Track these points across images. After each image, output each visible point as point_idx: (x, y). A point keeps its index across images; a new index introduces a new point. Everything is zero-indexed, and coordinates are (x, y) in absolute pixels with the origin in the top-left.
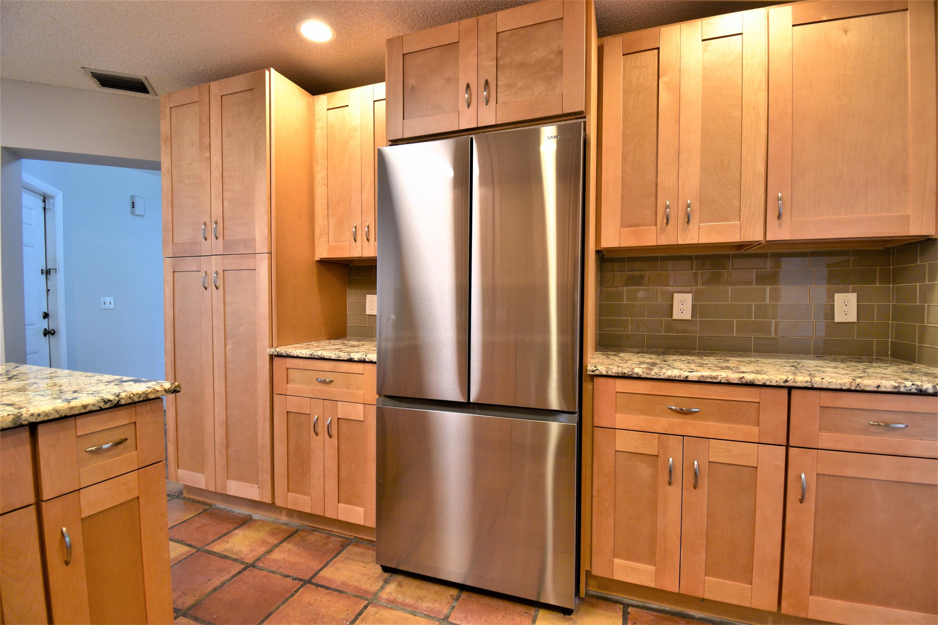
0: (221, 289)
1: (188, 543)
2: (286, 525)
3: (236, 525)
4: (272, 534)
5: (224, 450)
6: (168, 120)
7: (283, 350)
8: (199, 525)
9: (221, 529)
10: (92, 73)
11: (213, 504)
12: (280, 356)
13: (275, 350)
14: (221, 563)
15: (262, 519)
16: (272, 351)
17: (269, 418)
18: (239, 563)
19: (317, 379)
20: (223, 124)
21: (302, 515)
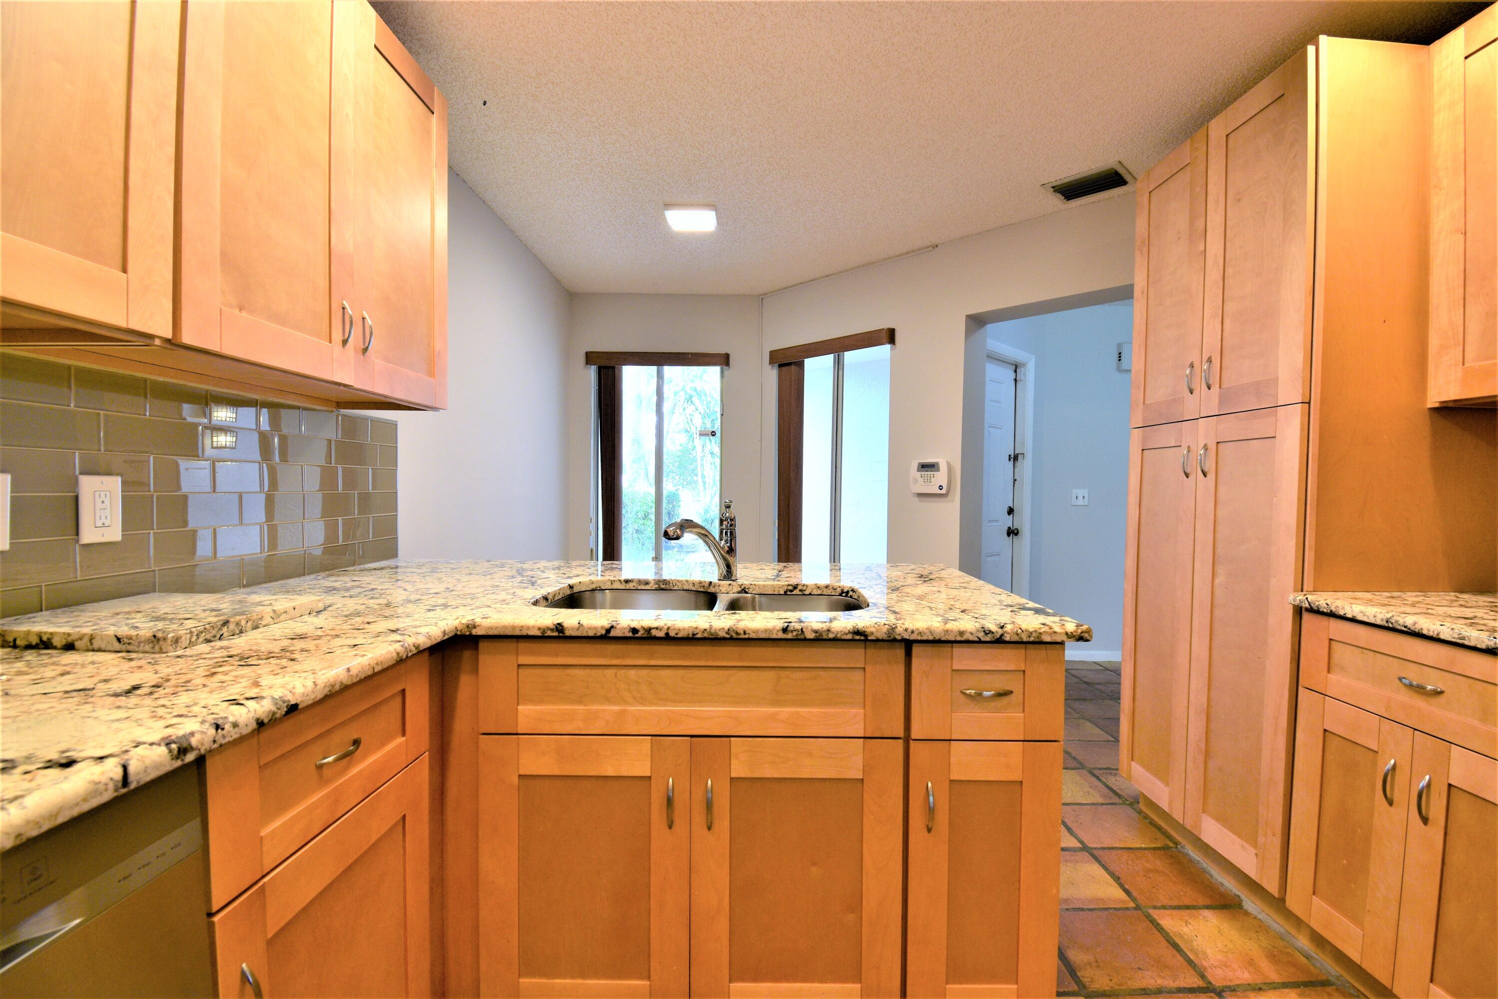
0: (1211, 476)
1: (1127, 887)
2: (1306, 957)
3: (1208, 902)
4: (1273, 957)
5: (1201, 758)
6: (1146, 213)
7: (1321, 600)
8: (1148, 866)
9: (1182, 893)
10: (1053, 187)
11: (1181, 843)
12: (1315, 611)
13: (1305, 598)
14: (1168, 953)
15: (1260, 917)
16: (1298, 598)
17: (1285, 731)
18: (1195, 971)
19: (1400, 679)
20: (1228, 182)
21: (1340, 957)
